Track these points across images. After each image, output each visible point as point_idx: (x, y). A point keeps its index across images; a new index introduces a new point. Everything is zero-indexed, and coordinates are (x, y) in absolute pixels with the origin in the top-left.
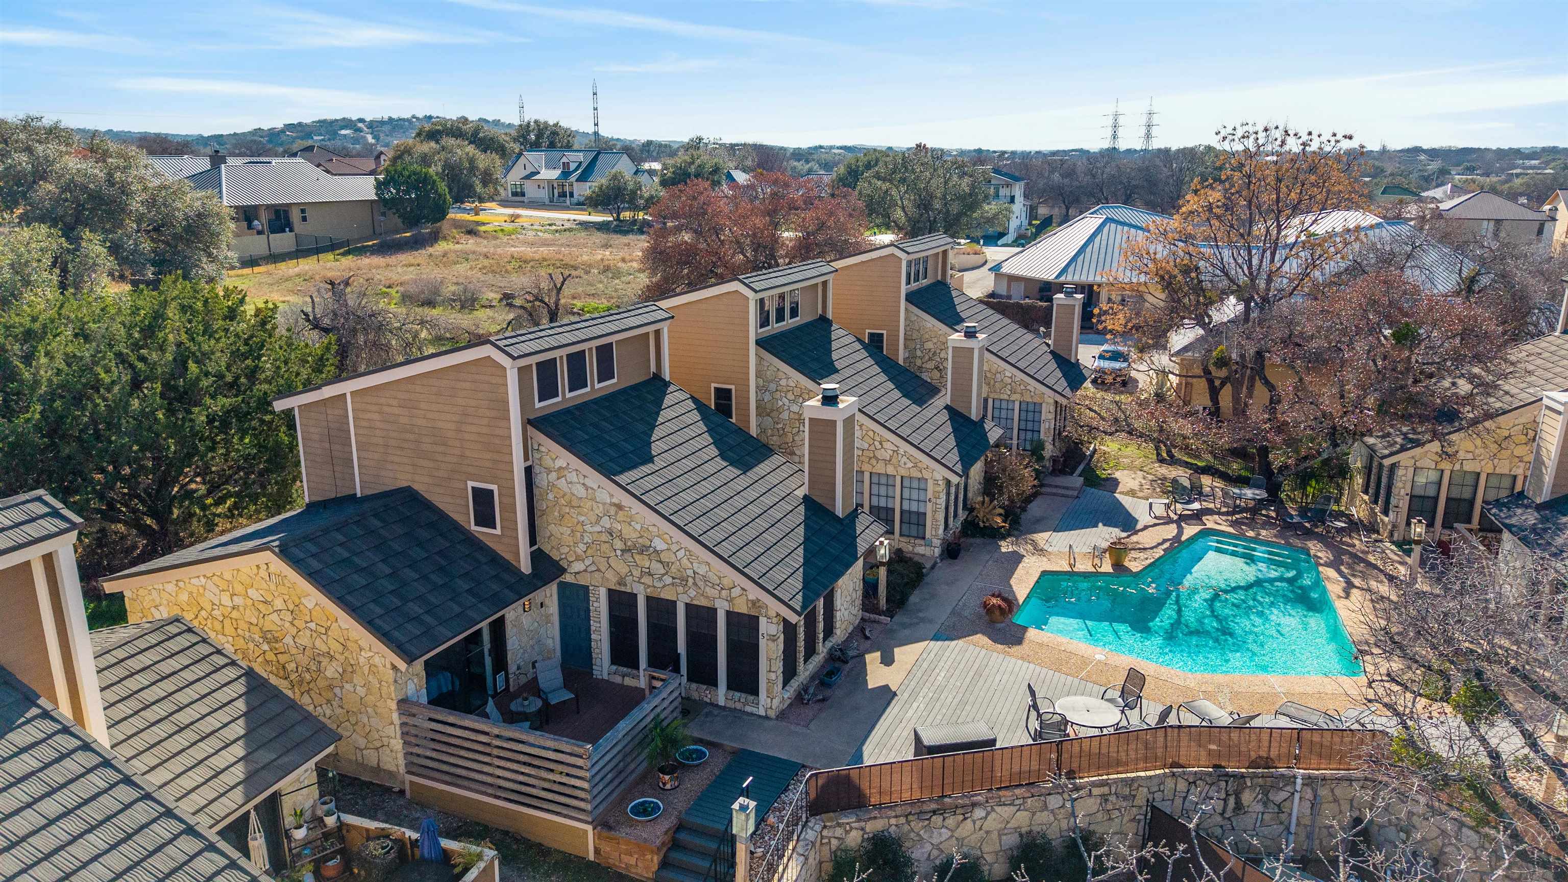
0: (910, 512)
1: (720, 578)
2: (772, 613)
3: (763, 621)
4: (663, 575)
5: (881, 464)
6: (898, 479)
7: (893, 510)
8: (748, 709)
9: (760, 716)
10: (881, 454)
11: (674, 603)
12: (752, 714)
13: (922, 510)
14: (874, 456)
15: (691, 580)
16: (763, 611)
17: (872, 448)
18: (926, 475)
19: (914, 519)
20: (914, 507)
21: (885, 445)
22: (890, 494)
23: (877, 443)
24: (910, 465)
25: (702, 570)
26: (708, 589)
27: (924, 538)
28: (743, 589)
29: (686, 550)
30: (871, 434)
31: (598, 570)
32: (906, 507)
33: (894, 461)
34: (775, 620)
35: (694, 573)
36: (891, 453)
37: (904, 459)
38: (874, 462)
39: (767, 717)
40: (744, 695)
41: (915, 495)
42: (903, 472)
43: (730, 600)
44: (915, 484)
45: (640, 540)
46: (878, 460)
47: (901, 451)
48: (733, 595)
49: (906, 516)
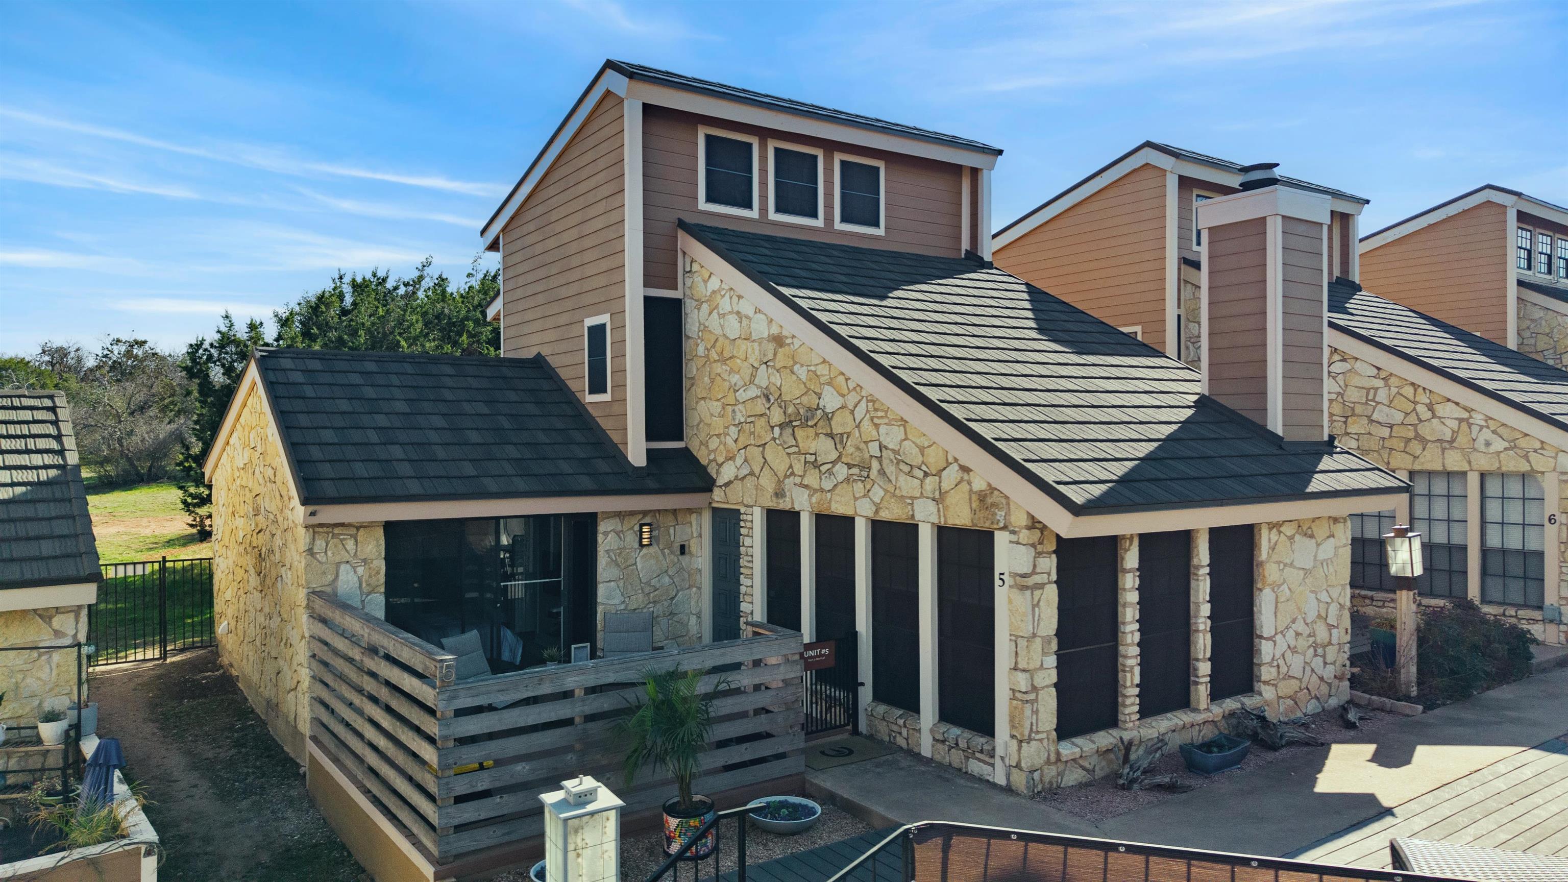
0: (1504, 552)
1: (922, 450)
2: (1019, 519)
3: (1001, 540)
4: (834, 463)
5: (1433, 450)
6: (1473, 480)
7: (1464, 549)
8: (975, 767)
9: (994, 785)
10: (1431, 430)
11: (849, 522)
12: (981, 780)
13: (1532, 545)
14: (1418, 437)
15: (875, 465)
16: (1000, 515)
17: (1412, 419)
18: (1539, 463)
19: (1515, 567)
20: (1514, 541)
21: (1440, 410)
22: (1456, 515)
23: (1421, 409)
24: (1499, 445)
25: (892, 437)
26: (902, 478)
27: (1540, 608)
28: (965, 469)
29: (872, 400)
30: (1408, 391)
31: (752, 474)
32: (1494, 541)
33: (1462, 440)
34: (1024, 535)
35: (881, 447)
36: (1454, 424)
37: (1486, 434)
38: (1415, 447)
39: (1008, 790)
40: (967, 734)
41: (1514, 514)
42: (1484, 463)
43: (939, 499)
44: (1514, 489)
45: (805, 400)
46: (1424, 442)
47: (1478, 419)
48: (945, 486)
49: (1495, 564)
